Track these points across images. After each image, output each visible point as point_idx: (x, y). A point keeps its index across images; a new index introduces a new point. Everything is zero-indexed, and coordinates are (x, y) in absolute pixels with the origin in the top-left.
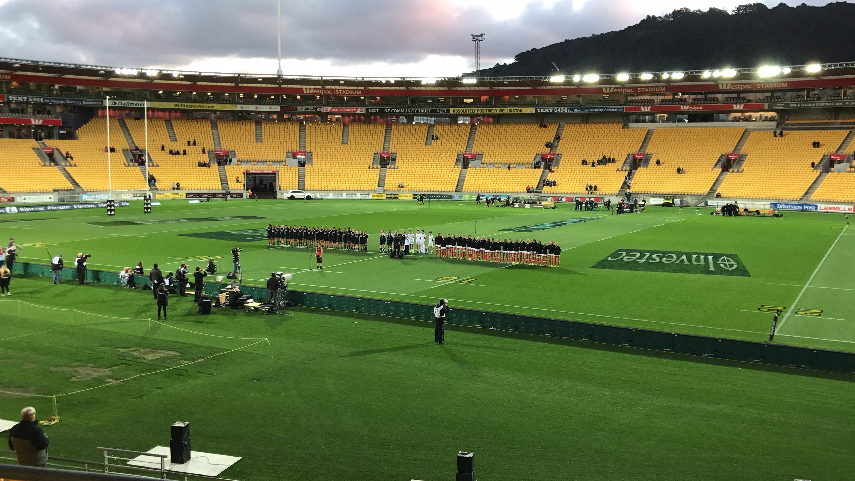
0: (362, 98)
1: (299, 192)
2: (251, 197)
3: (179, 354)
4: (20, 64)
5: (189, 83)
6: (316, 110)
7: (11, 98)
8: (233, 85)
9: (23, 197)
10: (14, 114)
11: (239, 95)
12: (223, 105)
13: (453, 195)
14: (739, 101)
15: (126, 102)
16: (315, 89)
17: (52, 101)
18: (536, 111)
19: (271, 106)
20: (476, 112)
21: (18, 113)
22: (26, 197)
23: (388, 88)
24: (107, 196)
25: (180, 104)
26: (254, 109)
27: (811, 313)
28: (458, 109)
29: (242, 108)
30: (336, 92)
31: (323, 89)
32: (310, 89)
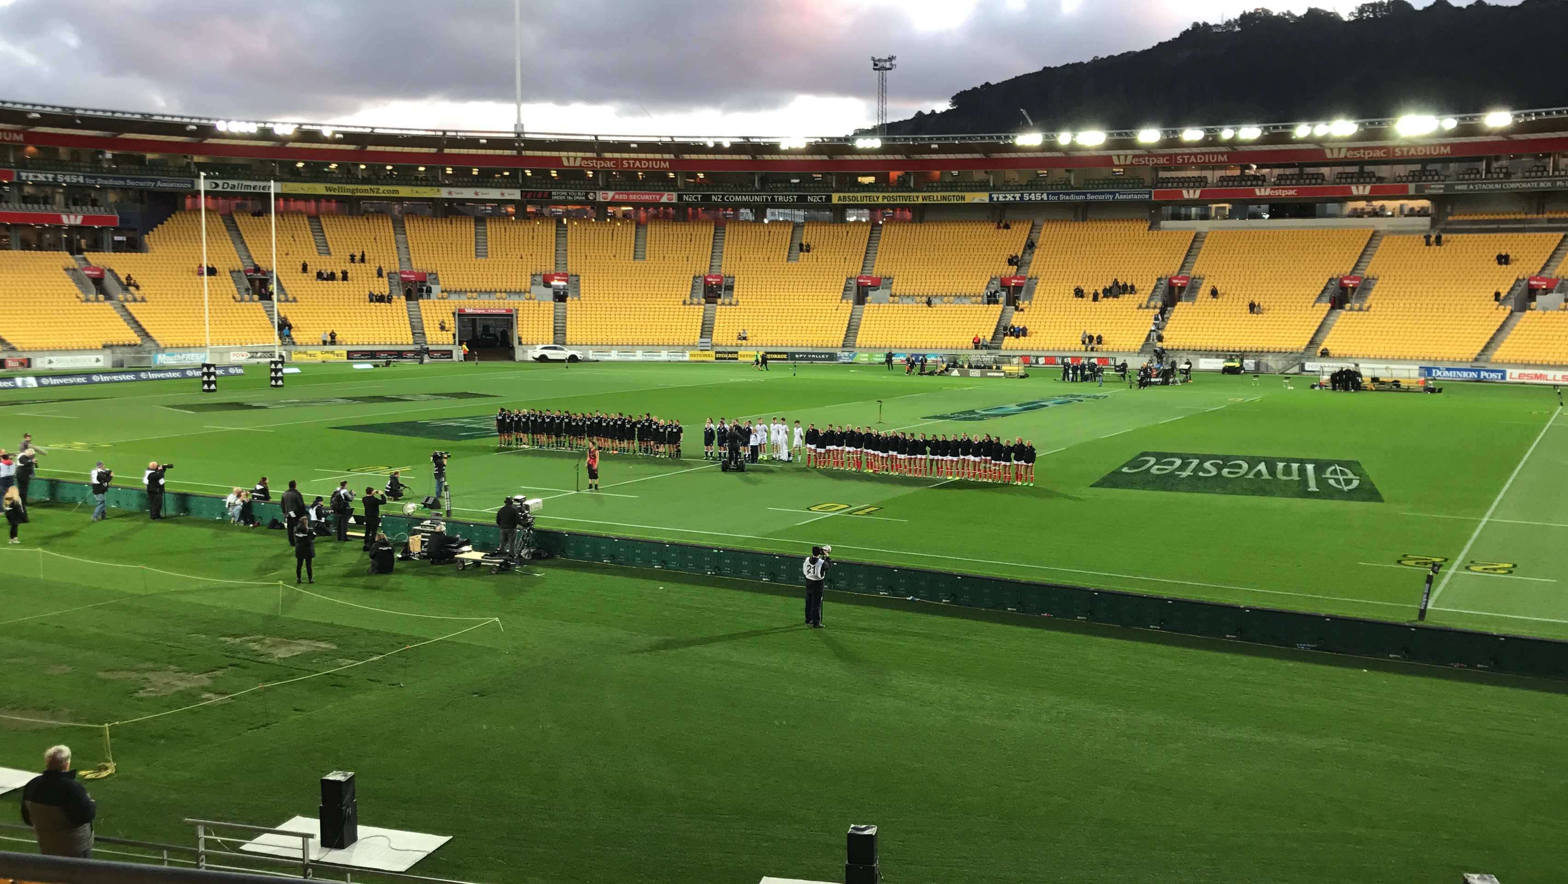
0: (671, 175)
1: (555, 348)
2: (467, 357)
3: (335, 647)
4: (40, 114)
5: (351, 147)
6: (587, 198)
7: (24, 175)
8: (433, 150)
9: (47, 358)
10: (29, 206)
11: (444, 170)
12: (415, 189)
13: (839, 353)
14: (1362, 180)
15: (235, 183)
16: (583, 159)
17: (100, 181)
18: (991, 198)
19: (504, 191)
20: (880, 201)
21: (38, 203)
22: (53, 358)
23: (719, 157)
24: (203, 356)
25: (335, 186)
26: (473, 196)
27: (1495, 569)
28: (847, 195)
29: (450, 193)
30: (622, 164)
31: (599, 158)
32: (575, 158)
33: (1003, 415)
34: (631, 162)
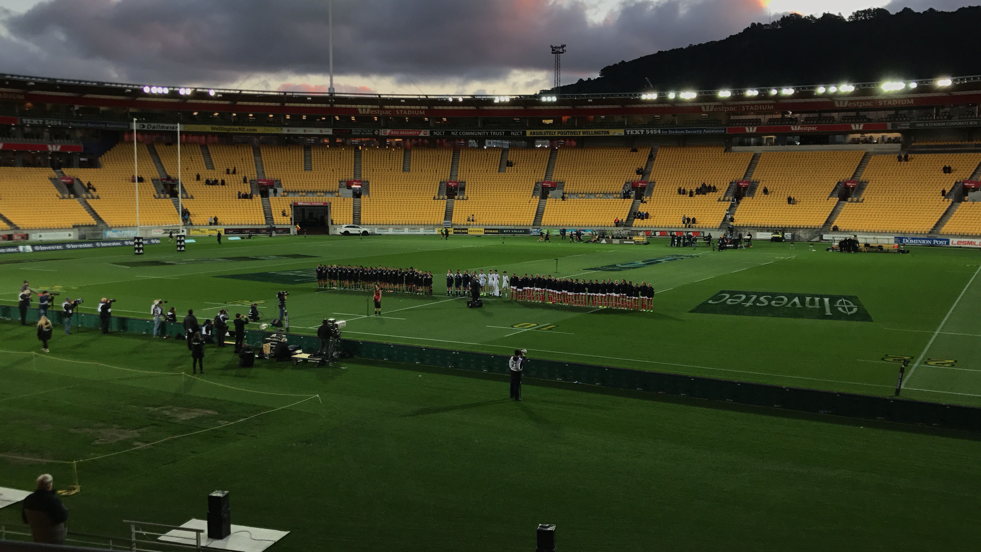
0: (426, 119)
1: (354, 227)
2: (299, 232)
3: (217, 413)
4: (35, 82)
5: (227, 102)
6: (374, 133)
7: (24, 120)
8: (278, 104)
9: (38, 234)
10: (28, 139)
11: (285, 117)
12: (267, 128)
13: (531, 229)
14: (858, 121)
15: (155, 125)
16: (371, 109)
17: (71, 124)
18: (626, 133)
20: (556, 135)
21: (33, 138)
22: (42, 234)
23: (456, 108)
24: (135, 232)
25: (217, 127)
26: (303, 133)
27: (943, 364)
28: (535, 131)
29: (289, 131)
30: (395, 112)
31: (381, 109)
32: (366, 109)
33: (634, 268)
34: (401, 111)
